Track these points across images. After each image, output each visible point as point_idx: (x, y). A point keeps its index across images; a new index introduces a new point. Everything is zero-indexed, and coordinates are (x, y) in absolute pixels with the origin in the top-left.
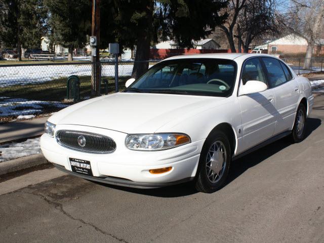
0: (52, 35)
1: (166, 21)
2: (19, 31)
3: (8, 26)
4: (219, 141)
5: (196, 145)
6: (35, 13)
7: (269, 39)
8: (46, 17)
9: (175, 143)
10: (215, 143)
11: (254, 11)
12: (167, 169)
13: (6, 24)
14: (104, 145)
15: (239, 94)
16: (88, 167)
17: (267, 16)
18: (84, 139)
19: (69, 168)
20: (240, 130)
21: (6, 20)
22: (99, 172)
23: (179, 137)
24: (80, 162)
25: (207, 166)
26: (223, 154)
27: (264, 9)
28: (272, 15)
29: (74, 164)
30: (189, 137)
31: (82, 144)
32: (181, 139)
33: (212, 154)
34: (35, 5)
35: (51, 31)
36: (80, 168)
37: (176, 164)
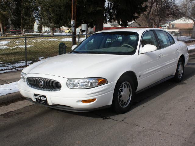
0: (41, 20)
1: (111, 11)
2: (22, 19)
3: (15, 16)
4: (126, 82)
5: (111, 85)
6: (31, 7)
7: (170, 21)
8: (37, 10)
9: (97, 84)
10: (124, 83)
11: (162, 4)
12: (93, 100)
13: (14, 15)
14: (54, 86)
15: (140, 53)
16: (45, 99)
17: (169, 7)
18: (42, 82)
19: (34, 100)
20: (140, 75)
21: (14, 12)
22: (52, 102)
23: (101, 80)
24: (40, 97)
25: (119, 98)
26: (130, 89)
27: (168, 2)
28: (173, 6)
29: (37, 97)
30: (106, 80)
31: (41, 85)
32: (101, 81)
33: (122, 90)
34: (31, 3)
35: (40, 18)
36: (41, 100)
37: (98, 97)
